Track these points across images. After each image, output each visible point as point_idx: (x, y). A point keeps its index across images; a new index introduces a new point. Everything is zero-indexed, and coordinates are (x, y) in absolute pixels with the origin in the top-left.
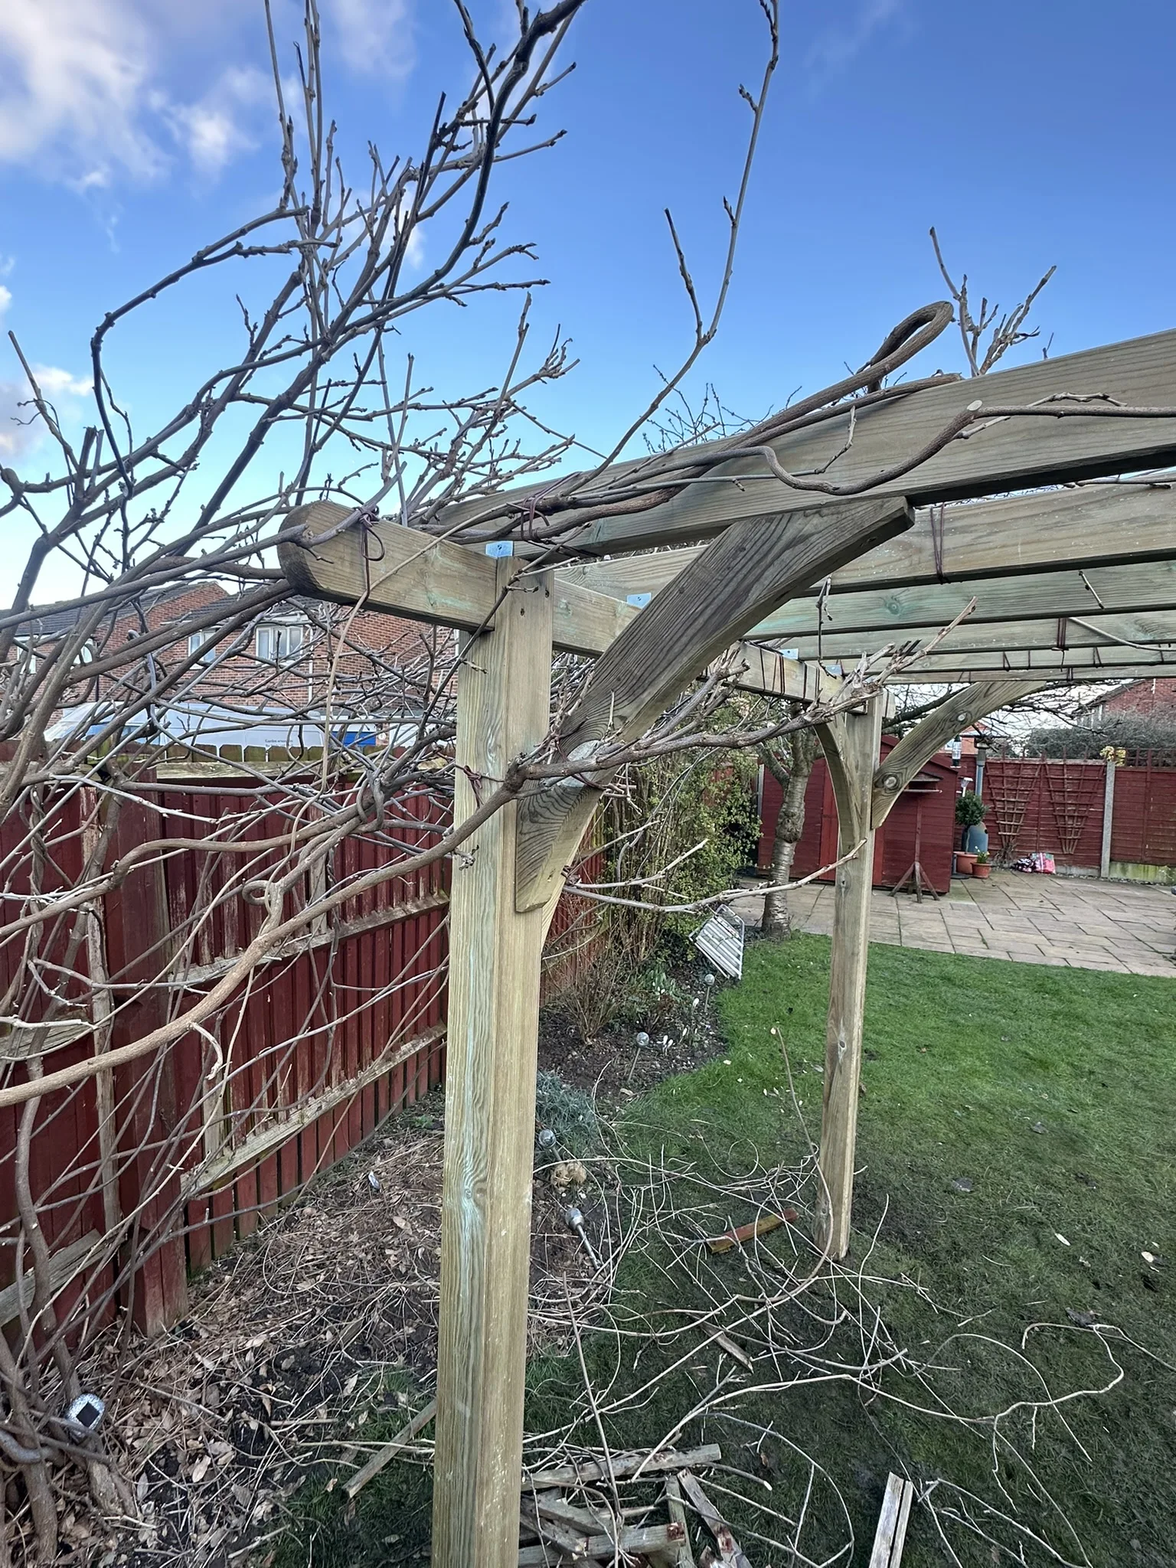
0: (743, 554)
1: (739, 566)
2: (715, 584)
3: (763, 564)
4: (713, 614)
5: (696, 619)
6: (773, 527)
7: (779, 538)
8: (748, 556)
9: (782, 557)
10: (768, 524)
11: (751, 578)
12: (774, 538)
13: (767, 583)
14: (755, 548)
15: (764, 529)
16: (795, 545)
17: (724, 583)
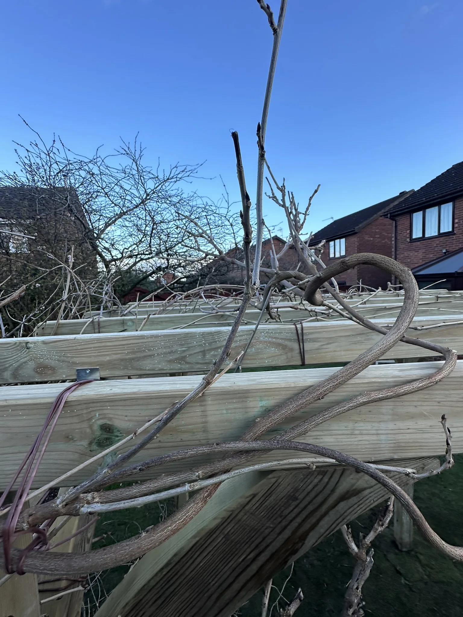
0: (295, 503)
1: (293, 515)
2: (267, 531)
3: (318, 514)
4: (268, 561)
5: (248, 566)
6: (326, 480)
7: (333, 491)
8: (302, 506)
9: (337, 508)
10: (320, 477)
11: (307, 526)
12: (327, 491)
13: (322, 531)
14: (308, 499)
15: (316, 481)
16: (349, 498)
17: (277, 530)
